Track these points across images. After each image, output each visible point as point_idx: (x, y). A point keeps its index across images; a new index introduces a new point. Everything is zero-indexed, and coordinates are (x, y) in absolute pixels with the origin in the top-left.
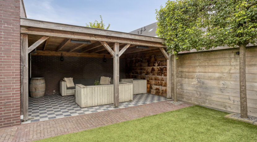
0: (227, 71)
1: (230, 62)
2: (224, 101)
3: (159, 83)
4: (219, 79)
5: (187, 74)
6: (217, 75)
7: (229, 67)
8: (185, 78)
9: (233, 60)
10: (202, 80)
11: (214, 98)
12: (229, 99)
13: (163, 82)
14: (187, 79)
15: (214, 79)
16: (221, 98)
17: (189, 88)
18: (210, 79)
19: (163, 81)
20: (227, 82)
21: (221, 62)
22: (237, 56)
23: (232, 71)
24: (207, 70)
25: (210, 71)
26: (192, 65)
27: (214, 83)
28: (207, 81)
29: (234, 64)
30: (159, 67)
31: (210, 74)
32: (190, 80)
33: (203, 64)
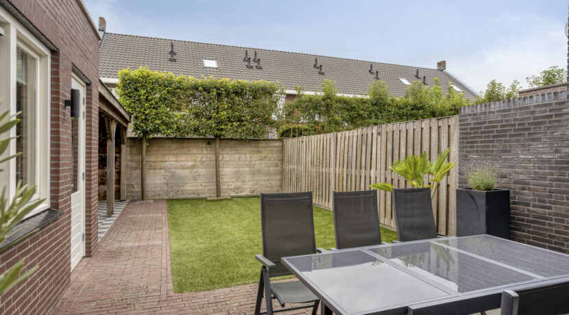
0: (199, 159)
1: (202, 150)
2: (197, 188)
4: (193, 167)
5: (153, 164)
6: (190, 163)
7: (201, 156)
8: (151, 169)
9: (204, 149)
10: (174, 170)
11: (188, 187)
12: (202, 185)
14: (152, 171)
15: (187, 168)
16: (194, 186)
17: (157, 182)
18: (183, 168)
20: (200, 170)
21: (194, 151)
22: (208, 145)
23: (203, 159)
24: (179, 159)
25: (183, 159)
26: (160, 152)
27: (186, 172)
28: (178, 171)
29: (206, 152)
31: (182, 163)
32: (158, 171)
33: (175, 152)
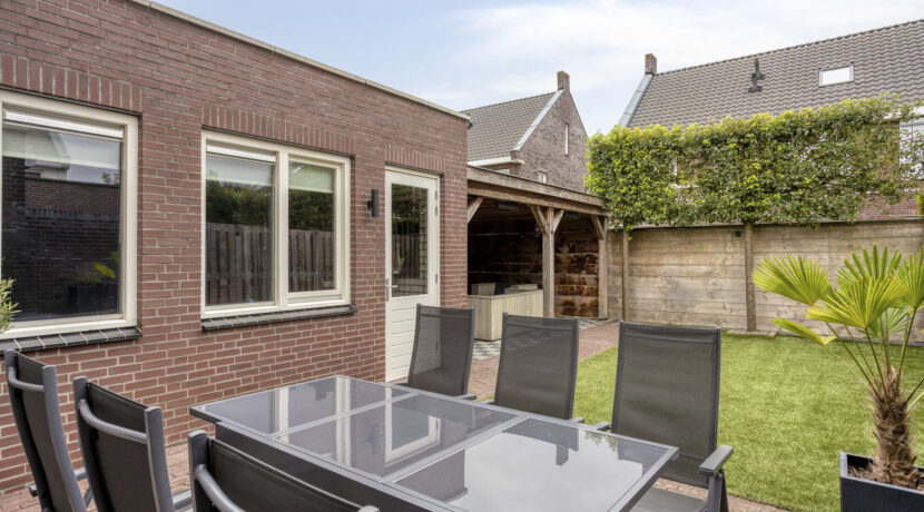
0: (720, 261)
1: (725, 247)
2: (718, 312)
3: (572, 289)
4: (708, 275)
5: (644, 268)
6: (703, 269)
7: (724, 256)
8: (640, 276)
9: (729, 244)
10: (676, 279)
11: (699, 309)
12: (724, 308)
13: (585, 287)
14: (643, 279)
15: (699, 276)
16: (710, 308)
17: (650, 296)
18: (691, 276)
19: (585, 284)
20: (720, 280)
21: (710, 247)
22: (735, 238)
23: (727, 263)
24: (684, 262)
25: (691, 262)
26: (654, 251)
27: (697, 284)
28: (683, 281)
29: (732, 250)
30: (572, 255)
31: (690, 268)
32: (652, 279)
33: (678, 250)
